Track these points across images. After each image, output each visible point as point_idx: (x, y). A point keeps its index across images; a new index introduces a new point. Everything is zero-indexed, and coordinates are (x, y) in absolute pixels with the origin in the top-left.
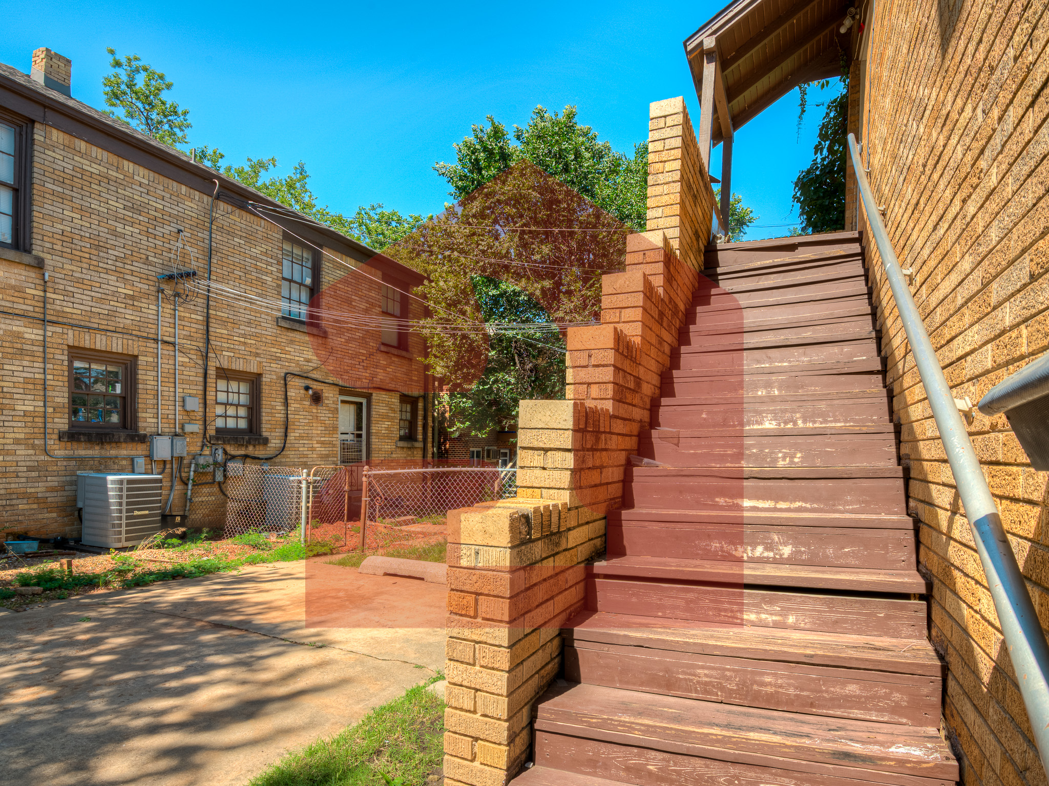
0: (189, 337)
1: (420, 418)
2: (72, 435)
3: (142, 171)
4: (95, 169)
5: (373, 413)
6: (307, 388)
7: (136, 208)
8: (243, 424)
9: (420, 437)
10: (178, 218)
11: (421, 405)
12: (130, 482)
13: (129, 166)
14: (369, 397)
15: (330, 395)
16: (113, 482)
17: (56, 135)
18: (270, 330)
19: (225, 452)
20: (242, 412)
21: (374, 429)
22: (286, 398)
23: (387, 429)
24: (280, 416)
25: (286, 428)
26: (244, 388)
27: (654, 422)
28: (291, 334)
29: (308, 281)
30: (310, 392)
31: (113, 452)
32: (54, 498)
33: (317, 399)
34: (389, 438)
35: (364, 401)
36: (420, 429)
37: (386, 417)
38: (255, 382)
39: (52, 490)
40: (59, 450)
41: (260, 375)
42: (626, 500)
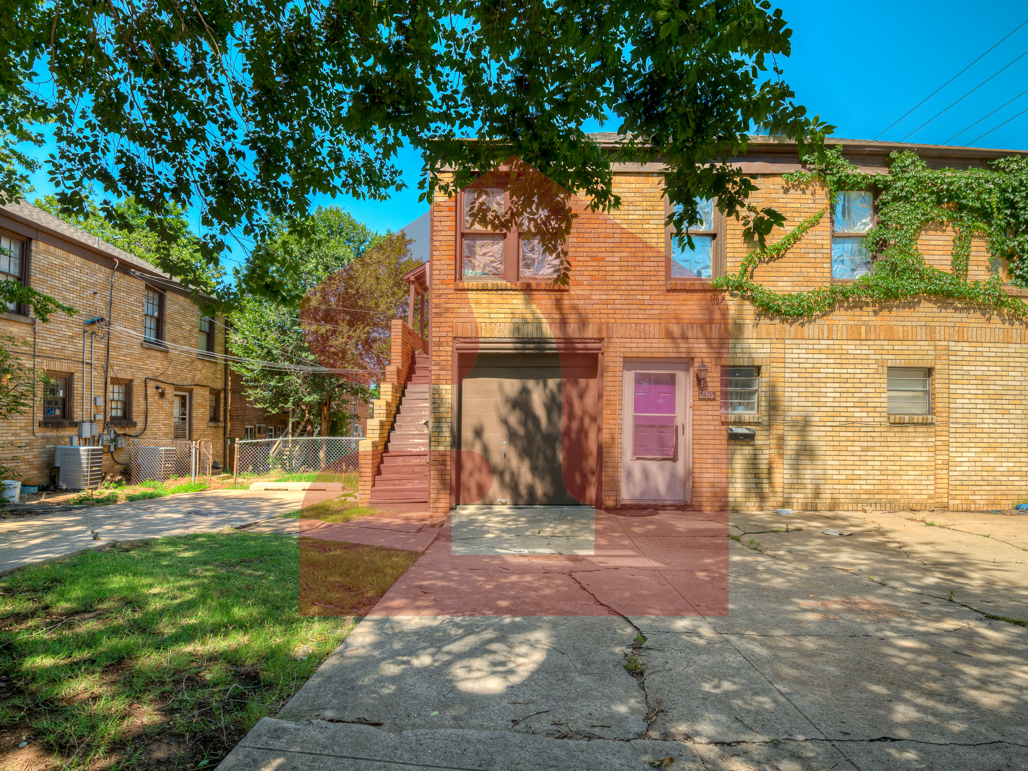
0: (98, 359)
1: (222, 405)
2: (45, 424)
3: (78, 259)
4: (57, 262)
5: (194, 403)
6: (157, 388)
7: (75, 282)
8: (120, 413)
9: (222, 419)
10: (94, 285)
11: (222, 395)
12: (92, 450)
13: (72, 257)
14: (191, 392)
15: (170, 392)
16: (84, 451)
17: (42, 245)
18: (137, 350)
19: (115, 433)
20: (120, 405)
21: (194, 414)
22: (146, 396)
23: (202, 413)
24: (143, 407)
25: (146, 416)
26: (122, 389)
27: (395, 421)
28: (149, 352)
29: (156, 314)
30: (160, 390)
31: (62, 433)
32: (37, 462)
33: (162, 395)
34: (203, 420)
35: (187, 394)
36: (222, 413)
37: (201, 405)
38: (128, 386)
39: (35, 457)
40: (39, 432)
41: (131, 381)
42: (389, 441)
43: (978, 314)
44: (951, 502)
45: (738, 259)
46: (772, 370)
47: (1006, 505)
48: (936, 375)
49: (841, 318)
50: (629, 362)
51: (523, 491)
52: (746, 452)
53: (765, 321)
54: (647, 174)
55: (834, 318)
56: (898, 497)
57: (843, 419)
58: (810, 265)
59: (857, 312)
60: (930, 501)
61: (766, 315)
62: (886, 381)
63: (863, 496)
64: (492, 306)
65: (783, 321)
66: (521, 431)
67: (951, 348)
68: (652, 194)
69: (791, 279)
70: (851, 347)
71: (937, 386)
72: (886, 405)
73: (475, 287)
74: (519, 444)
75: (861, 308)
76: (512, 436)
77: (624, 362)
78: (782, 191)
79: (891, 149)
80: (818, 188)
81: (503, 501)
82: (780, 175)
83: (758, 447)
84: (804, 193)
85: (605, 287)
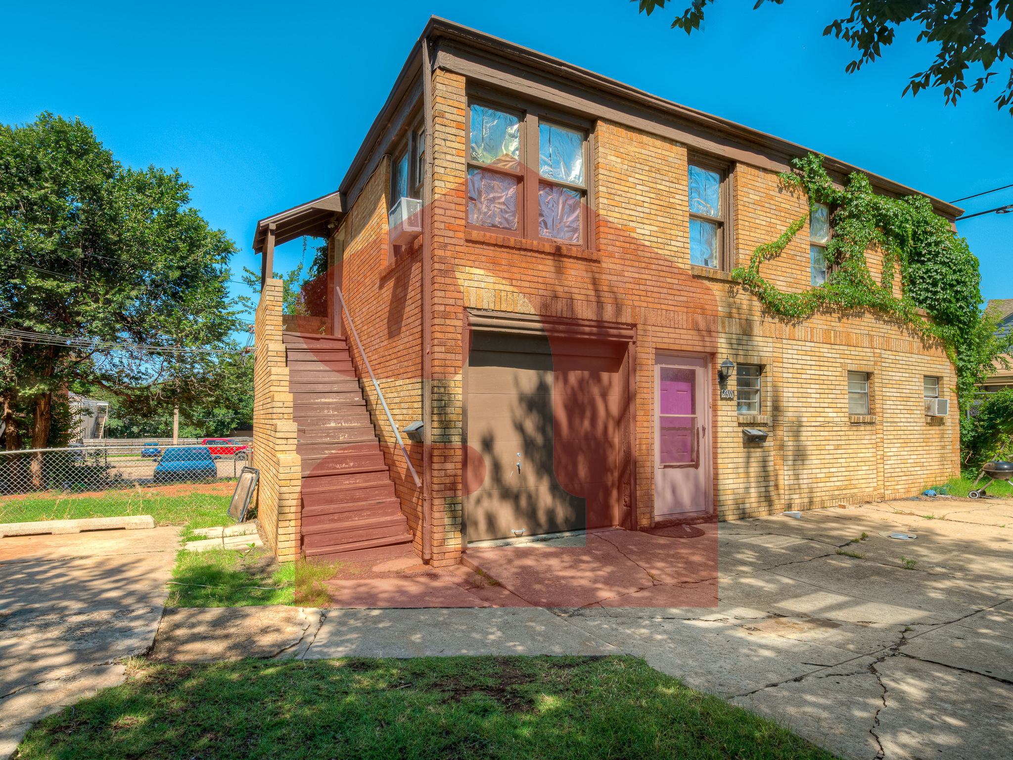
43: (896, 328)
44: (886, 492)
45: (748, 252)
46: (775, 369)
47: (914, 493)
48: (876, 379)
49: (819, 322)
50: (662, 354)
51: (542, 517)
52: (758, 454)
53: (768, 319)
54: (672, 141)
55: (815, 321)
56: (856, 491)
57: (822, 419)
58: (798, 267)
59: (828, 316)
60: (875, 493)
61: (769, 313)
62: (846, 383)
63: (837, 493)
64: (515, 270)
65: (782, 320)
66: (539, 440)
67: (883, 356)
68: (677, 166)
69: (785, 279)
70: (825, 349)
71: (876, 389)
72: (847, 406)
73: (493, 241)
74: (537, 456)
75: (831, 313)
76: (528, 446)
77: (656, 354)
78: (777, 190)
79: (852, 169)
80: (802, 194)
81: (518, 532)
82: (776, 173)
83: (766, 449)
84: (792, 196)
85: (636, 264)
